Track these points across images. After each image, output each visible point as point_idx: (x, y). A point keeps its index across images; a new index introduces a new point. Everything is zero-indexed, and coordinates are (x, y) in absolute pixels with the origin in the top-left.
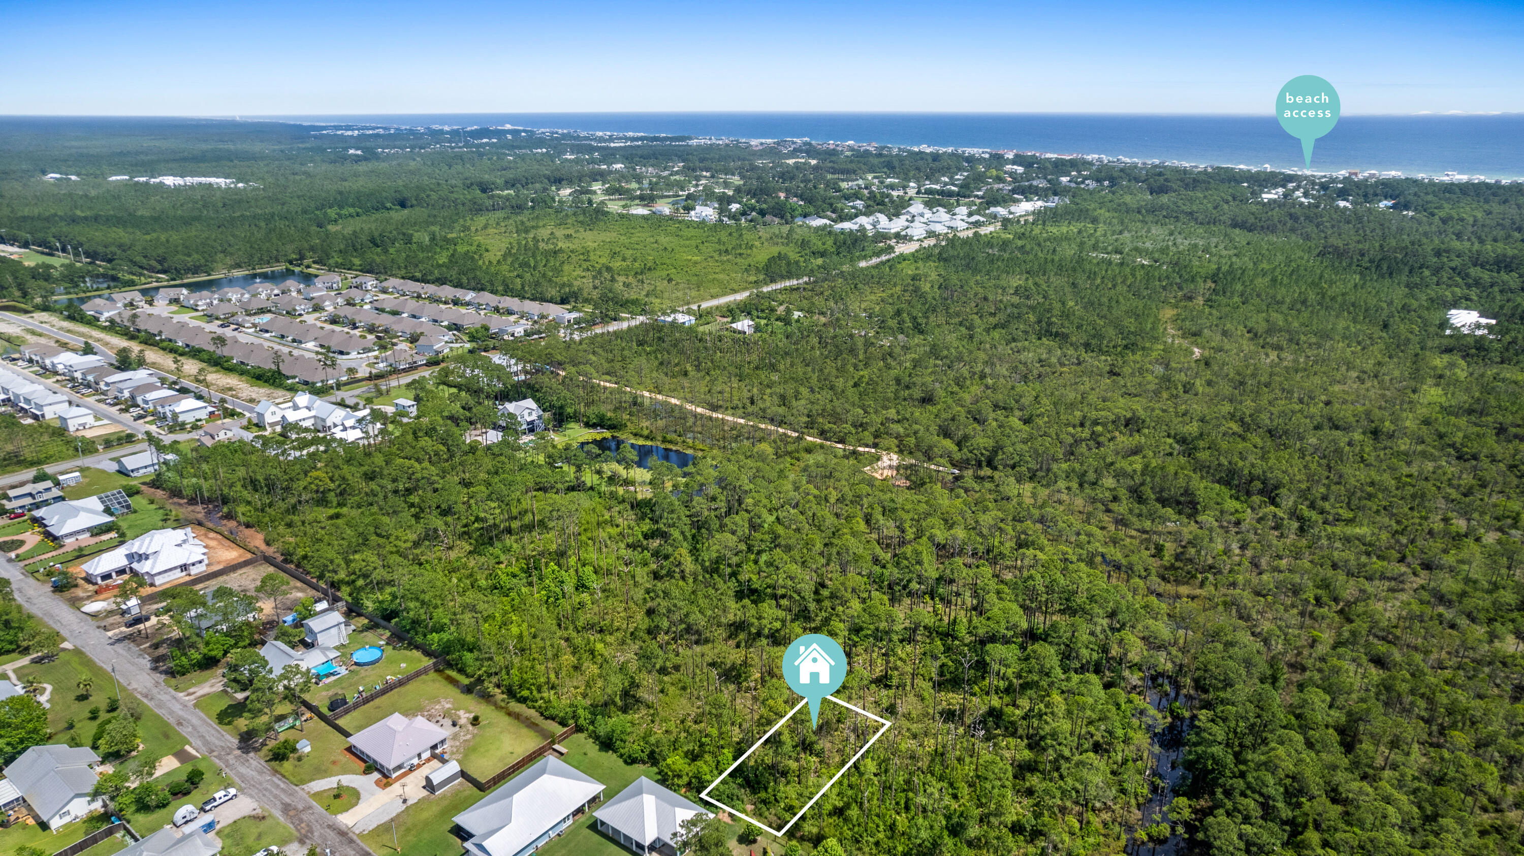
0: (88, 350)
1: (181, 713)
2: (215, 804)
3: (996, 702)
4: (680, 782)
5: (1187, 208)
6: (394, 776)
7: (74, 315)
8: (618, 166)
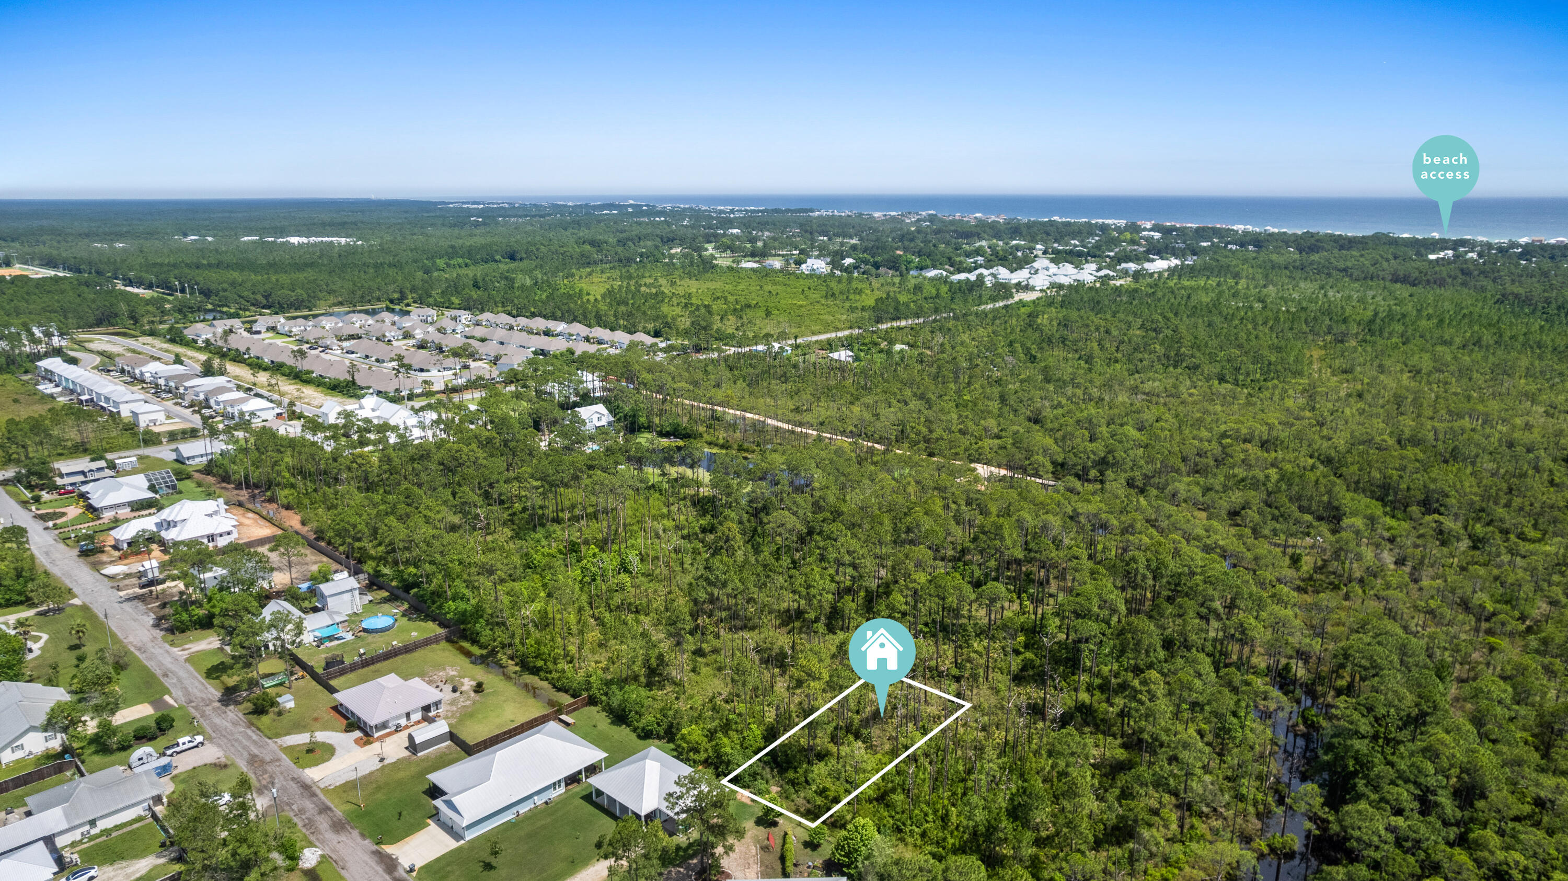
0: (178, 360)
1: (170, 666)
2: (178, 749)
3: (1084, 697)
4: (696, 757)
5: (1341, 265)
6: (376, 735)
7: (176, 338)
8: (735, 231)
